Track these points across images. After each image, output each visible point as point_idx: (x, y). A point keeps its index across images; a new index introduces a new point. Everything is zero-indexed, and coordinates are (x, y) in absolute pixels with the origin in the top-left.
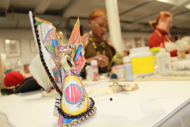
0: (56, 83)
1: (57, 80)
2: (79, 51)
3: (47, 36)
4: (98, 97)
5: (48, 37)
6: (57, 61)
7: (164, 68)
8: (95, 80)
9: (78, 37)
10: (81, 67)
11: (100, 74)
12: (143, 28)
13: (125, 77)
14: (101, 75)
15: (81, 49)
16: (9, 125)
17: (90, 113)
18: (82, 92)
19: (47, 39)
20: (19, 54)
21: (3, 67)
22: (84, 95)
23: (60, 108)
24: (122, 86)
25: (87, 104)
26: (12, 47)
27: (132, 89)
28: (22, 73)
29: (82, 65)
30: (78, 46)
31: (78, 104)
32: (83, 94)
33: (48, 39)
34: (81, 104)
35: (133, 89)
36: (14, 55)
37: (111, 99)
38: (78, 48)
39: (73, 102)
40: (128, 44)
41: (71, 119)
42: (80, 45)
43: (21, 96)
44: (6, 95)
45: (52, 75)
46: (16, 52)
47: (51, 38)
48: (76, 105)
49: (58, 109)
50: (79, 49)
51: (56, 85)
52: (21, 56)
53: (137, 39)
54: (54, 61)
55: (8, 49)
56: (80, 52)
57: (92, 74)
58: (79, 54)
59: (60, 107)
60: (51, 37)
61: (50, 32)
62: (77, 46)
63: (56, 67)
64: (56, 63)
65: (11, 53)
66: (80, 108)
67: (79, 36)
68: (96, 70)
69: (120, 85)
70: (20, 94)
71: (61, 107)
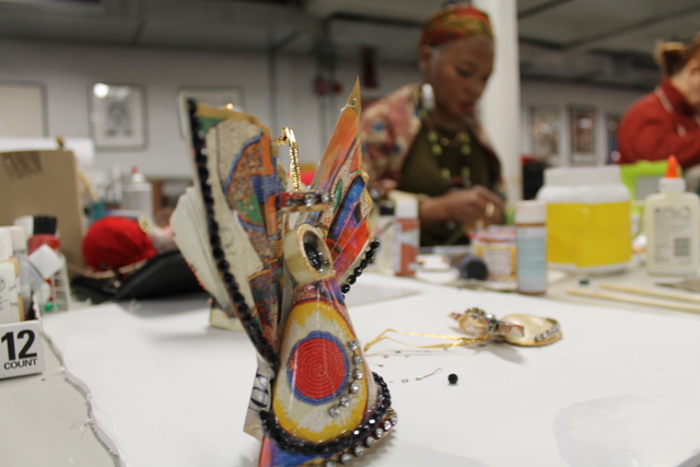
0: (261, 327)
1: (264, 314)
2: (352, 201)
3: (240, 164)
4: (407, 356)
5: (240, 168)
6: (268, 252)
7: (669, 252)
8: (404, 273)
9: (352, 152)
10: (353, 260)
11: (426, 249)
12: (608, 70)
13: (514, 274)
14: (430, 253)
15: (359, 195)
16: (96, 434)
17: (370, 440)
18: (350, 361)
19: (238, 175)
20: (137, 139)
21: (80, 188)
22: (354, 372)
23: (267, 409)
24: (497, 327)
25: (364, 404)
26: (116, 110)
27: (536, 340)
28: (145, 224)
29: (358, 253)
30: (350, 181)
31: (330, 404)
32: (352, 367)
33: (243, 174)
34: (340, 405)
35: (539, 342)
36: (121, 140)
37: (453, 379)
38: (350, 188)
39: (313, 398)
40: (544, 128)
41: (301, 456)
42: (358, 180)
43: (139, 313)
44: (88, 301)
45: (250, 301)
46: (128, 133)
47: (254, 171)
48: (324, 407)
49: (263, 415)
50: (353, 193)
51: (259, 333)
52: (145, 146)
53: (577, 114)
54: (258, 251)
55: (100, 118)
56: (355, 204)
57: (397, 249)
58: (350, 214)
59: (269, 407)
60: (252, 167)
61: (250, 150)
62: (346, 183)
63: (265, 272)
64: (263, 258)
65: (111, 133)
66: (338, 422)
67: (355, 147)
68: (412, 238)
69: (493, 321)
70: (134, 305)
71: (271, 407)
